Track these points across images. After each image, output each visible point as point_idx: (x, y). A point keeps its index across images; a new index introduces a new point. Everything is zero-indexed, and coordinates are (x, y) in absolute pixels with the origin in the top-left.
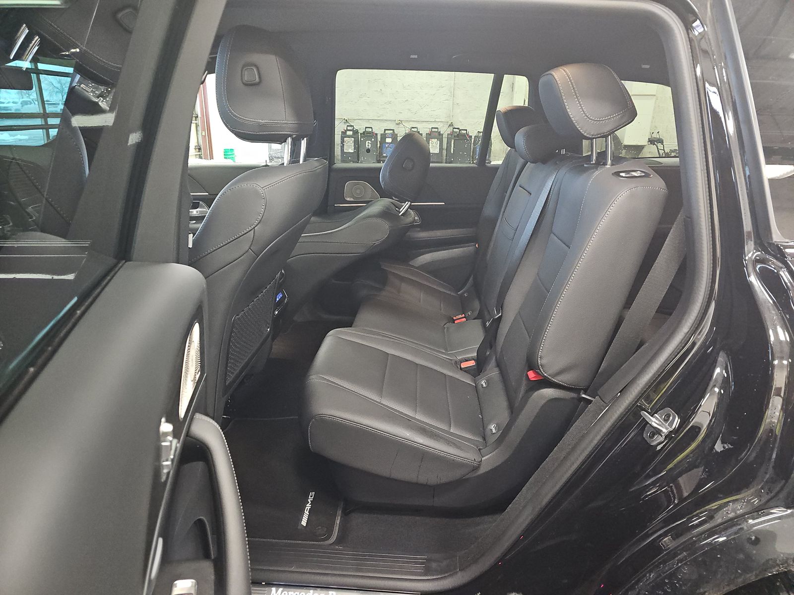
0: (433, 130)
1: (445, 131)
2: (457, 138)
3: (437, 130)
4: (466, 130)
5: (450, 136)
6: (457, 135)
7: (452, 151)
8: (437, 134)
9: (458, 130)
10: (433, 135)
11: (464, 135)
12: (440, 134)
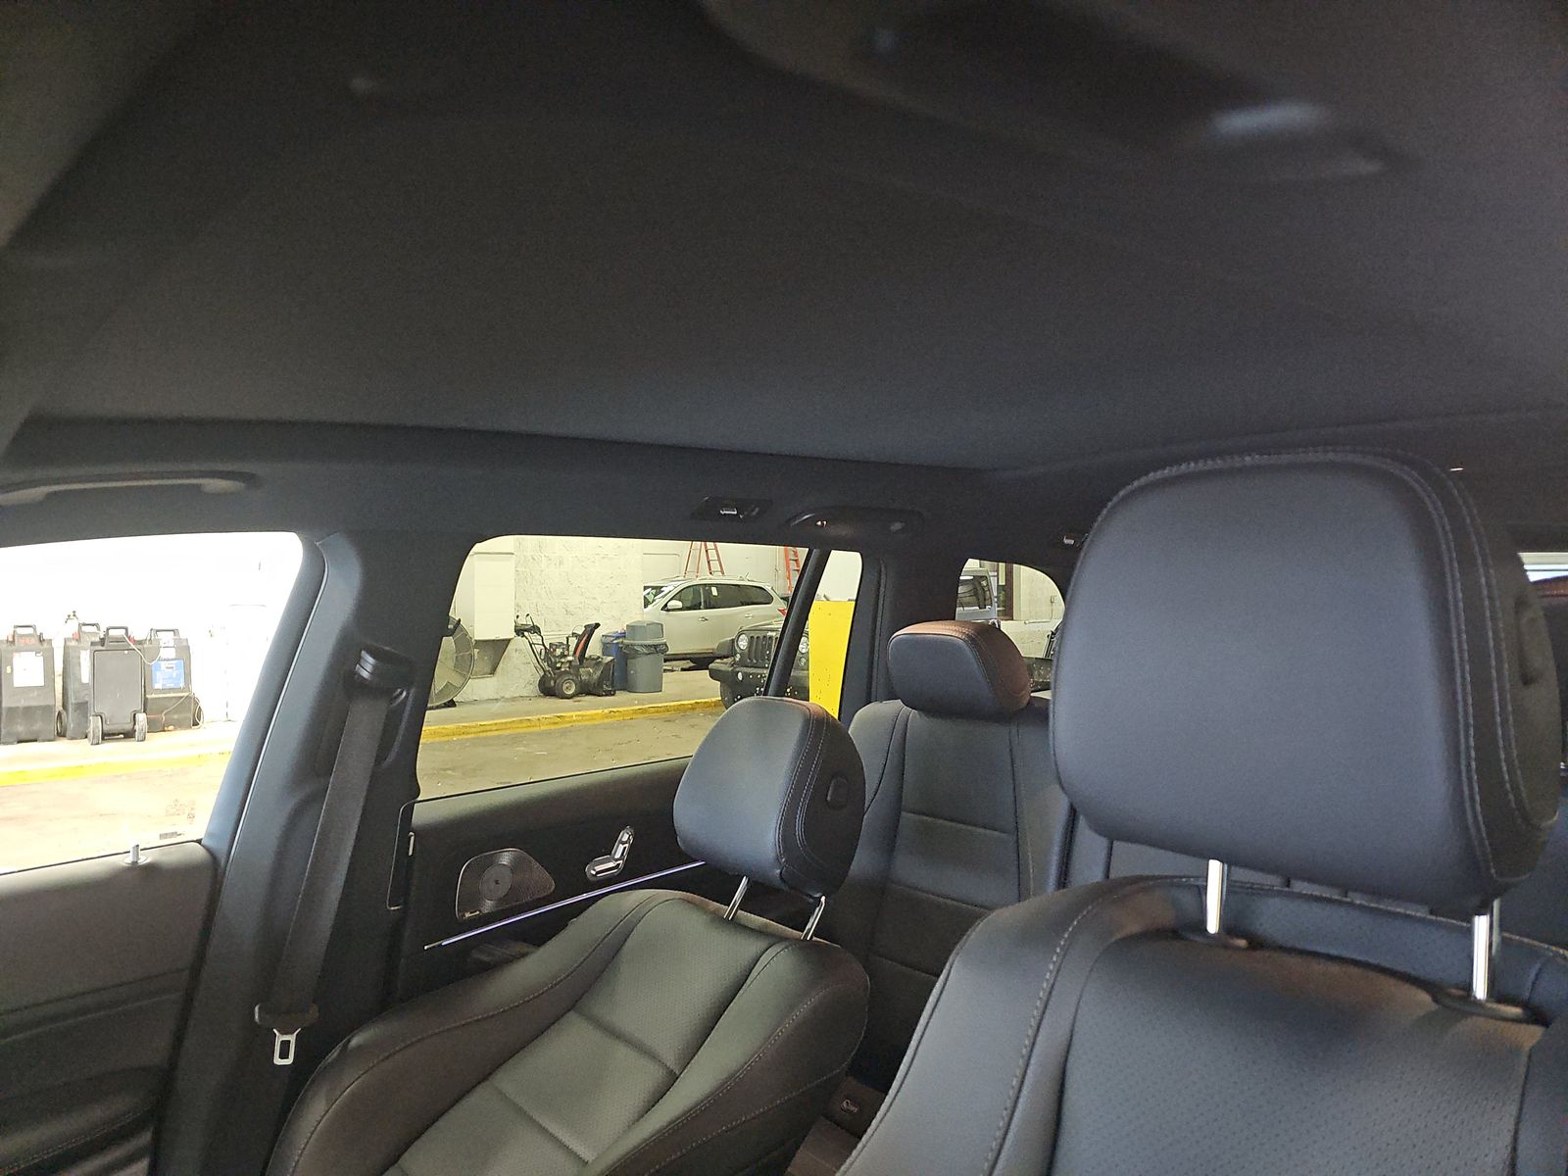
0: (20, 631)
1: (58, 633)
2: (100, 648)
3: (30, 631)
4: (126, 629)
5: (74, 643)
6: (97, 639)
7: (86, 677)
8: (34, 641)
9: (99, 629)
10: (19, 643)
11: (118, 640)
12: (41, 640)
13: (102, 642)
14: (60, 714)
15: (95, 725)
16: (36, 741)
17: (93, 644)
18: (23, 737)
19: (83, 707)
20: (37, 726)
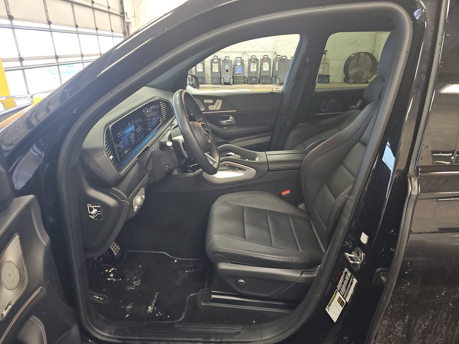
0: (265, 57)
1: (272, 58)
3: (267, 57)
4: (286, 57)
5: (275, 60)
6: (280, 59)
7: (277, 69)
8: (267, 59)
9: (280, 56)
10: (265, 60)
11: (284, 59)
12: (269, 59)
13: (281, 60)
14: (271, 78)
15: (278, 81)
16: (266, 84)
17: (279, 60)
18: (264, 83)
19: (276, 76)
20: (267, 81)
